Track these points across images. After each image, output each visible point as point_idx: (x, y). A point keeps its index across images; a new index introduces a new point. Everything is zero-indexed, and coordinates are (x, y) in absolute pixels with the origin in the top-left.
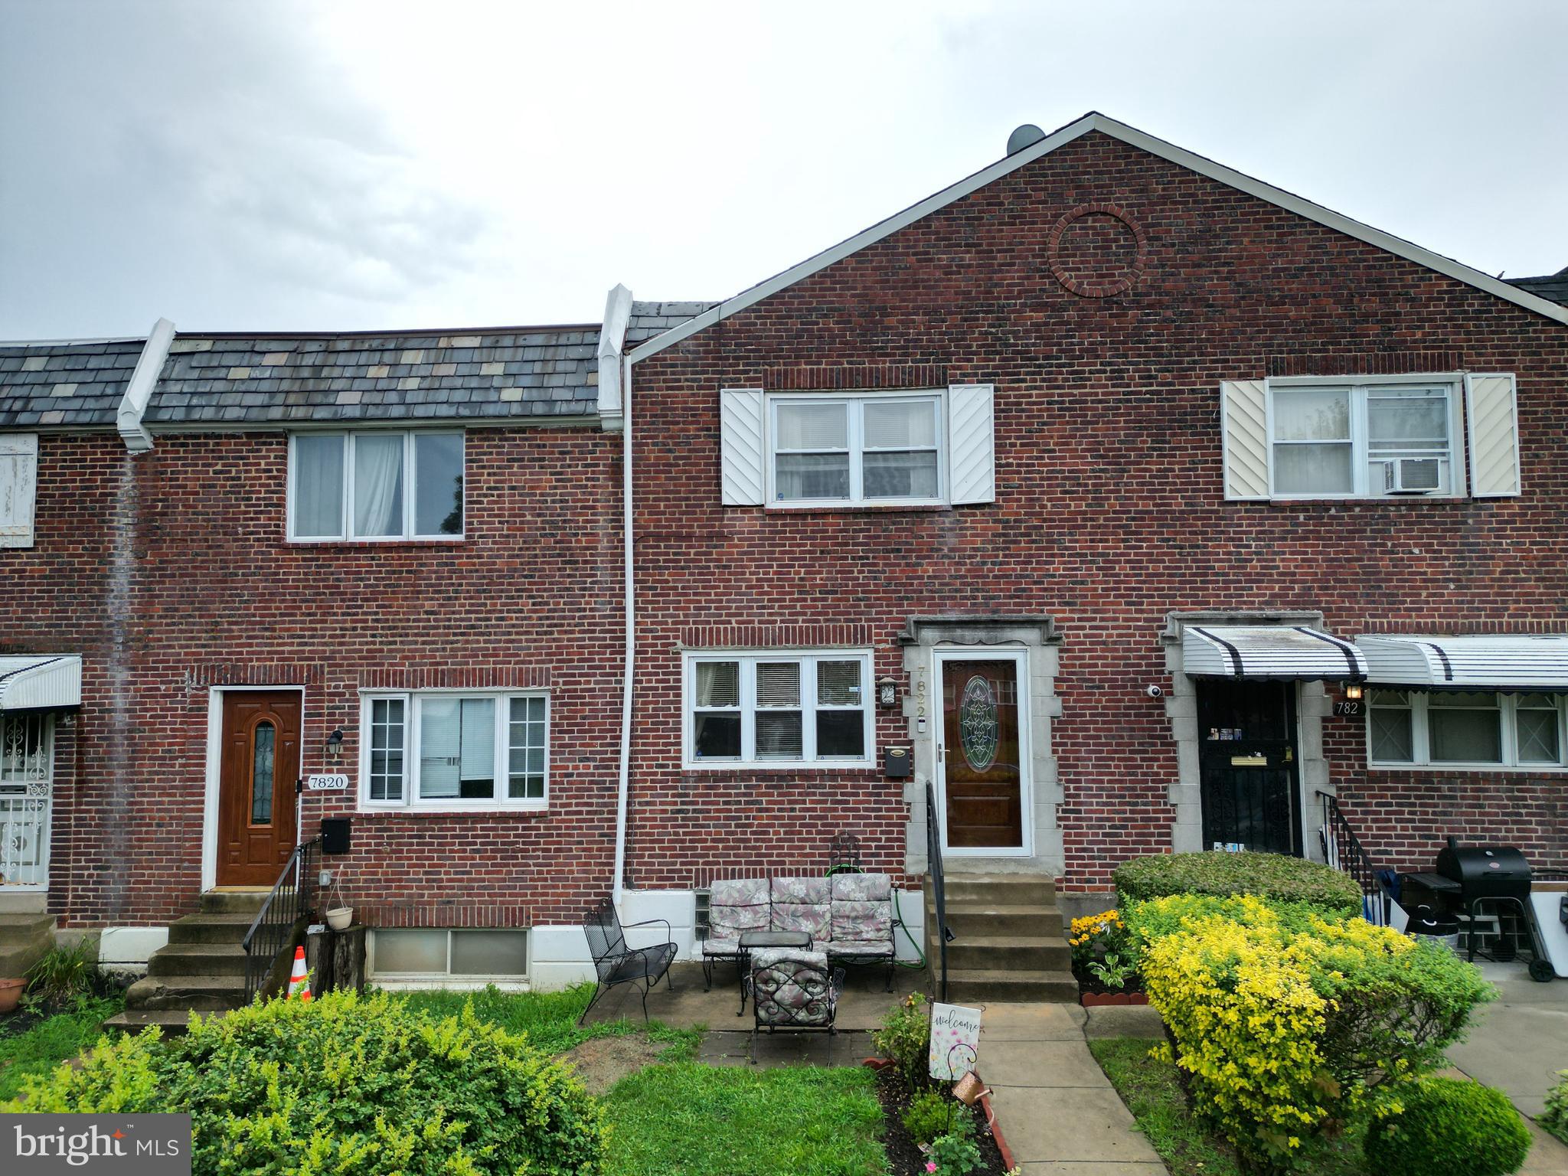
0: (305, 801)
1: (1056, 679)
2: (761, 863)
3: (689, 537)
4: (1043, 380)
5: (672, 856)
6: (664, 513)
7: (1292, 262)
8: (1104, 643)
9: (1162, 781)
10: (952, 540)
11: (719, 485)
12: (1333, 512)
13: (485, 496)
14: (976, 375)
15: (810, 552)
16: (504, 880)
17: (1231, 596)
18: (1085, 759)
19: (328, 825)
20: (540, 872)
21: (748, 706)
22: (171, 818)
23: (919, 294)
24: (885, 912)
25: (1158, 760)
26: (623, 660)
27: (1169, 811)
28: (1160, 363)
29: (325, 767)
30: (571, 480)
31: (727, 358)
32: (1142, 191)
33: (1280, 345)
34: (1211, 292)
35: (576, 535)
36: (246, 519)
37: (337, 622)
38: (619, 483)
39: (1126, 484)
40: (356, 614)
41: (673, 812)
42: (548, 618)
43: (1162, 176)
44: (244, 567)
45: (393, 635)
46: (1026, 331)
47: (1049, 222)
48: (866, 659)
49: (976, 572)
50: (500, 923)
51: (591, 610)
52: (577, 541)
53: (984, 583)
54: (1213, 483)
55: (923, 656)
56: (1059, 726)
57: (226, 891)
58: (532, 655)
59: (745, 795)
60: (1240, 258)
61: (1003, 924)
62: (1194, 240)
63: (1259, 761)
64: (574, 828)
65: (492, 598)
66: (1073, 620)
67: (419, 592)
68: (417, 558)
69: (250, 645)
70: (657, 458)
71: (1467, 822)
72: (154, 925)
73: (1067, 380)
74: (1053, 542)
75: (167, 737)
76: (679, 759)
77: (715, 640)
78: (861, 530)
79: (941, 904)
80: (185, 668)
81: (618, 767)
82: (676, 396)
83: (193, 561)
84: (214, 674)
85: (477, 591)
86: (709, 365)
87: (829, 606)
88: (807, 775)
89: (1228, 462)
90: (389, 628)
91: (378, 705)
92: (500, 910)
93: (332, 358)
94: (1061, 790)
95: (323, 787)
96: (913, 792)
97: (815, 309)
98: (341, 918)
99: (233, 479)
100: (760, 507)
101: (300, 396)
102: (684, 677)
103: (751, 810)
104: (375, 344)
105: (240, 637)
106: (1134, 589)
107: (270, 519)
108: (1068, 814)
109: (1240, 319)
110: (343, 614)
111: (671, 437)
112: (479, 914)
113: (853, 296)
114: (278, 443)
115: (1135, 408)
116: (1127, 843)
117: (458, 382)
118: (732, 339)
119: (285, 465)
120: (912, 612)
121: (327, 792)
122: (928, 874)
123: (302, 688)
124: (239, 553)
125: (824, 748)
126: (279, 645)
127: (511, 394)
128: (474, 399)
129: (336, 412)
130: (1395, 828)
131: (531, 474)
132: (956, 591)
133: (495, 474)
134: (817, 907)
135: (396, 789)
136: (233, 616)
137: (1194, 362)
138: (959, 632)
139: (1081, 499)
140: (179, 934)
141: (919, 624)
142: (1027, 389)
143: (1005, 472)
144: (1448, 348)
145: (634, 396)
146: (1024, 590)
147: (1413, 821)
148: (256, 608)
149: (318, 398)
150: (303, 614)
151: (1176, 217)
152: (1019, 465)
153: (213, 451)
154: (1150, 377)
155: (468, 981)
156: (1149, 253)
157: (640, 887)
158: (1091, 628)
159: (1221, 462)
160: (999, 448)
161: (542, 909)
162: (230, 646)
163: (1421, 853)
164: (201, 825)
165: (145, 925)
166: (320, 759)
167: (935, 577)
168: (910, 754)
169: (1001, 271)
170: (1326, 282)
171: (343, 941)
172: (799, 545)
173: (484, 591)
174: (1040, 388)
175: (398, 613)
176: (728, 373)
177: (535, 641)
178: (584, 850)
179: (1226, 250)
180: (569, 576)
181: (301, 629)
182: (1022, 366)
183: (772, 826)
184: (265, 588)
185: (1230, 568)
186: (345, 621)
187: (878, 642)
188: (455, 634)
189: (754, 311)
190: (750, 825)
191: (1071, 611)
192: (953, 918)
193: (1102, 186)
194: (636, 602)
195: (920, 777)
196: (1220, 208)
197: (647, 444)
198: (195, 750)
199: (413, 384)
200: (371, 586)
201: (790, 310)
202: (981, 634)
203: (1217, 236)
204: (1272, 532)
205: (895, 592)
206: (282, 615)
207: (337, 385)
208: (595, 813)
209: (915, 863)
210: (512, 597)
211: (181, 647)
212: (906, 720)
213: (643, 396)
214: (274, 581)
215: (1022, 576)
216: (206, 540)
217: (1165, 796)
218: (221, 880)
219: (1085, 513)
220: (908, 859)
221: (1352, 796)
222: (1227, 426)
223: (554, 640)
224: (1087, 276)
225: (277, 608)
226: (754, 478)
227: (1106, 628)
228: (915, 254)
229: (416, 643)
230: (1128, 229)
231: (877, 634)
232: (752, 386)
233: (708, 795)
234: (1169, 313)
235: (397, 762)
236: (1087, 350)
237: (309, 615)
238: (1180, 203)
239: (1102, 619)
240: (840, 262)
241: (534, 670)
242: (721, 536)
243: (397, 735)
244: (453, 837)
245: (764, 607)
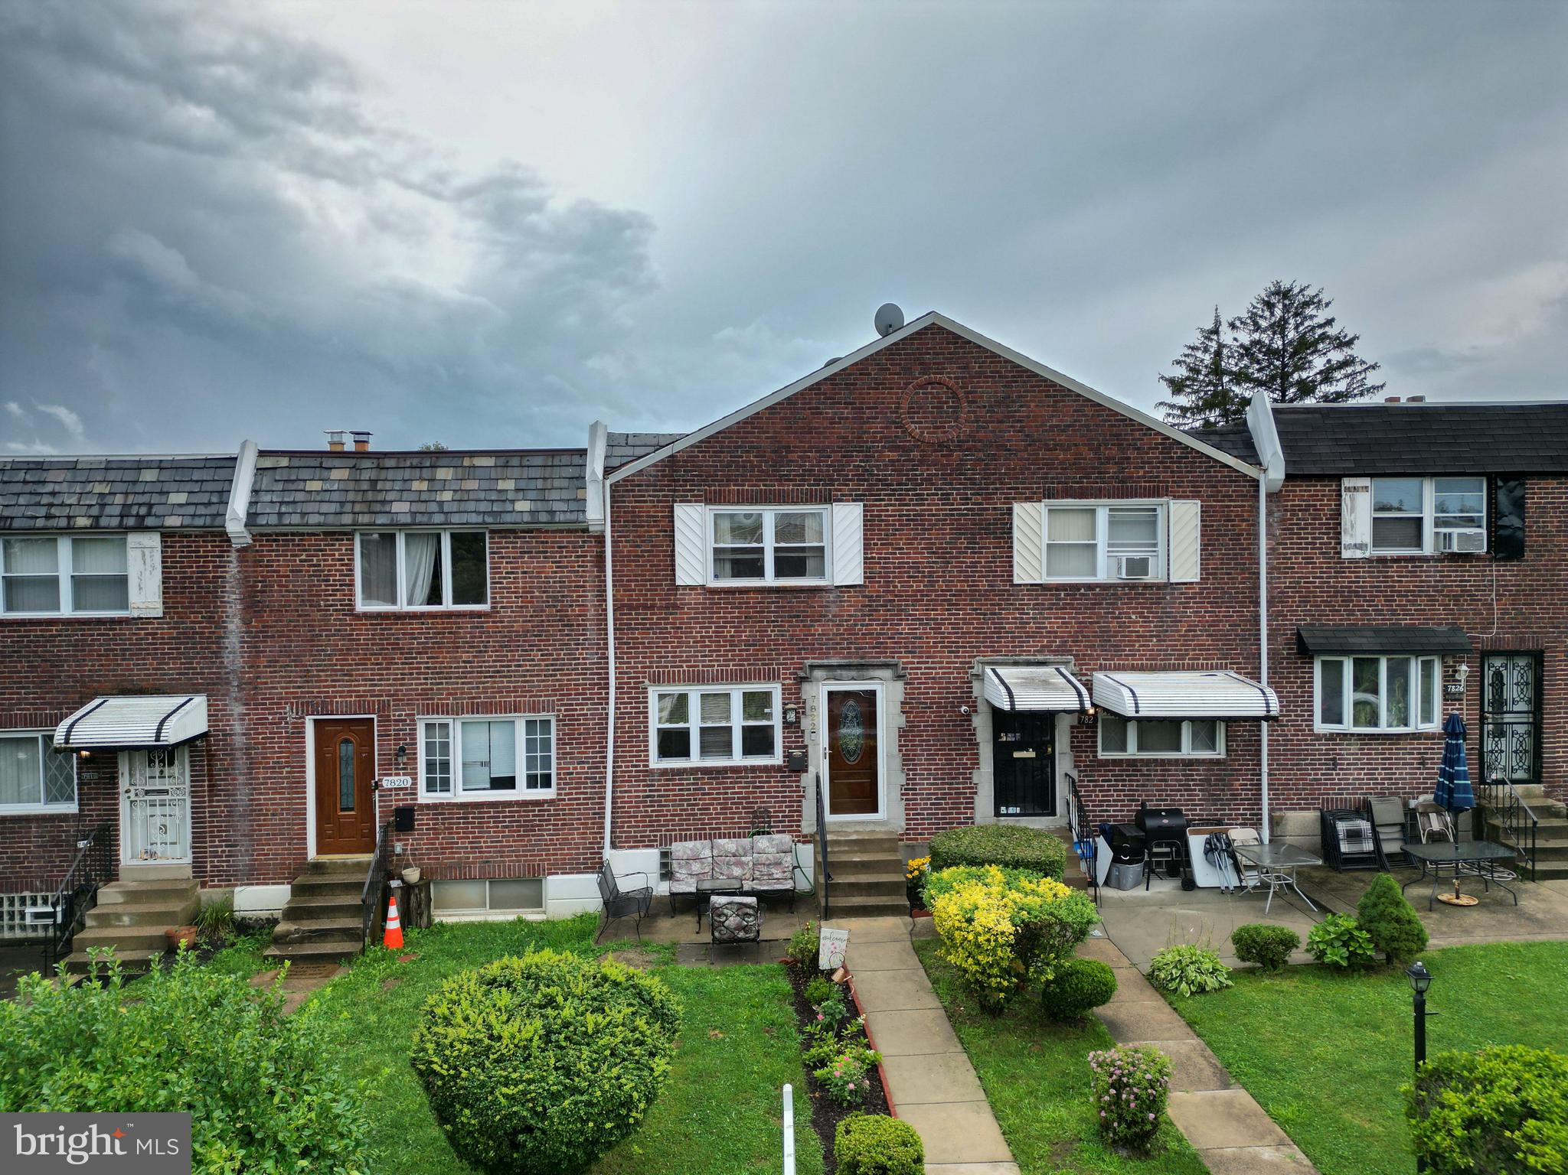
0: (380, 796)
1: (902, 703)
2: (705, 829)
3: (653, 607)
4: (896, 500)
5: (643, 826)
6: (634, 590)
7: (1061, 421)
8: (933, 678)
9: (969, 769)
10: (834, 609)
11: (674, 570)
12: (1082, 591)
13: (505, 578)
14: (851, 495)
15: (737, 617)
16: (526, 846)
17: (1015, 647)
18: (920, 755)
19: (399, 812)
20: (551, 840)
21: (694, 724)
22: (282, 809)
23: (813, 438)
24: (788, 860)
25: (966, 755)
26: (607, 693)
27: (972, 788)
28: (973, 489)
29: (394, 772)
30: (567, 567)
31: (679, 481)
32: (965, 368)
33: (1052, 478)
34: (1009, 441)
35: (571, 606)
36: (326, 595)
37: (398, 669)
38: (602, 568)
39: (950, 572)
40: (412, 663)
41: (643, 797)
42: (552, 665)
43: (979, 357)
44: (327, 630)
45: (440, 678)
46: (885, 465)
47: (901, 388)
48: (776, 690)
49: (850, 631)
50: (524, 875)
51: (584, 659)
52: (572, 611)
53: (856, 639)
54: (1007, 571)
55: (815, 688)
56: (903, 733)
57: (325, 858)
58: (542, 691)
59: (693, 784)
60: (1028, 417)
61: (864, 867)
62: (998, 403)
63: (1031, 754)
64: (575, 809)
65: (512, 651)
66: (913, 663)
67: (458, 647)
68: (455, 623)
69: (335, 686)
70: (628, 551)
71: (1157, 790)
72: (273, 884)
73: (912, 500)
74: (902, 610)
75: (276, 753)
76: (647, 761)
77: (672, 679)
78: (773, 602)
79: (825, 854)
80: (286, 703)
81: (605, 767)
82: (642, 507)
83: (288, 626)
84: (309, 707)
85: (501, 646)
86: (666, 486)
87: (750, 655)
88: (735, 770)
89: (1016, 559)
90: (437, 673)
91: (429, 727)
92: (524, 866)
93: (383, 474)
94: (904, 775)
95: (393, 786)
96: (807, 780)
97: (740, 447)
98: (413, 875)
99: (315, 566)
100: (703, 587)
101: (363, 505)
102: (650, 705)
103: (698, 794)
104: (415, 462)
105: (327, 681)
106: (953, 642)
107: (344, 595)
108: (908, 792)
109: (1028, 460)
110: (402, 664)
111: (639, 536)
112: (509, 869)
113: (767, 438)
114: (348, 540)
115: (956, 520)
116: (945, 809)
117: (482, 495)
118: (682, 466)
119: (353, 555)
120: (808, 658)
121: (396, 789)
122: (816, 833)
123: (374, 716)
124: (323, 620)
125: (747, 751)
126: (355, 686)
127: (523, 506)
128: (495, 509)
129: (392, 519)
130: (1112, 796)
131: (538, 562)
132: (837, 644)
133: (511, 563)
134: (743, 859)
135: (445, 785)
136: (320, 665)
137: (997, 489)
138: (839, 672)
139: (920, 582)
140: (298, 891)
141: (812, 667)
142: (886, 505)
143: (871, 563)
144: (1160, 482)
145: (612, 507)
146: (882, 643)
147: (1124, 791)
148: (337, 660)
149: (377, 507)
150: (372, 664)
151: (987, 387)
152: (879, 558)
153: (298, 545)
154: (967, 499)
155: (504, 914)
156: (969, 412)
157: (621, 847)
158: (926, 668)
159: (1012, 557)
160: (867, 547)
161: (553, 864)
162: (319, 687)
163: (1128, 811)
164: (305, 814)
165: (268, 884)
166: (388, 768)
167: (823, 635)
168: (805, 755)
169: (868, 423)
170: (1083, 436)
171: (417, 891)
172: (730, 613)
173: (506, 646)
174: (895, 505)
175: (443, 663)
176: (679, 491)
177: (544, 681)
178: (582, 824)
179: (1019, 411)
180: (567, 635)
181: (372, 675)
182: (882, 490)
183: (712, 804)
184: (343, 645)
185: (1016, 628)
186: (404, 669)
187: (784, 679)
188: (485, 677)
189: (697, 447)
190: (697, 805)
191: (913, 657)
192: (833, 864)
193: (938, 364)
194: (616, 653)
195: (811, 769)
196: (1016, 382)
197: (621, 542)
198: (298, 762)
199: (447, 496)
200: (422, 643)
201: (722, 447)
202: (853, 673)
203: (1013, 402)
204: (1043, 604)
205: (795, 644)
206: (356, 664)
207: (390, 496)
208: (589, 799)
209: (808, 826)
210: (526, 651)
211: (282, 688)
212: (803, 732)
213: (618, 507)
214: (349, 640)
215: (881, 634)
216: (297, 611)
217: (970, 778)
218: (319, 851)
219: (923, 591)
220: (803, 824)
221: (1087, 776)
222: (1016, 533)
223: (557, 680)
224: (927, 428)
225: (353, 660)
226: (699, 567)
227: (935, 668)
228: (809, 409)
229: (457, 683)
230: (955, 395)
231: (784, 674)
232: (696, 501)
233: (668, 785)
234: (981, 455)
235: (445, 766)
236: (925, 480)
237: (377, 664)
238: (990, 377)
239: (933, 663)
240: (758, 413)
241: (543, 701)
242: (675, 607)
243: (445, 746)
244: (488, 817)
245: (706, 656)
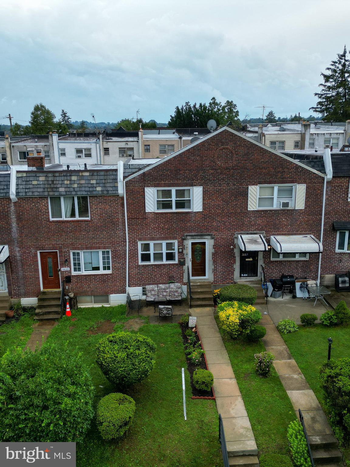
0: (61, 273)
1: (213, 245)
2: (155, 281)
3: (139, 218)
4: (213, 185)
5: (137, 281)
6: (133, 214)
7: (264, 160)
8: (223, 238)
9: (233, 264)
10: (193, 219)
11: (145, 207)
12: (269, 212)
13: (94, 210)
14: (199, 184)
15: (164, 221)
16: (104, 286)
17: (248, 229)
18: (218, 260)
19: (67, 278)
20: (111, 285)
21: (152, 252)
22: (32, 277)
23: (187, 166)
24: (179, 290)
25: (232, 260)
26: (126, 244)
27: (233, 269)
28: (236, 182)
29: (64, 266)
30: (113, 207)
31: (146, 180)
32: (235, 143)
33: (261, 178)
34: (248, 166)
35: (114, 218)
36: (41, 216)
37: (64, 237)
38: (123, 207)
39: (229, 207)
40: (68, 235)
41: (137, 273)
42: (109, 236)
43: (239, 140)
44: (42, 226)
45: (76, 240)
46: (209, 175)
47: (215, 150)
48: (176, 242)
49: (198, 225)
50: (103, 294)
51: (118, 234)
52: (115, 220)
53: (200, 227)
54: (246, 206)
55: (187, 242)
56: (213, 254)
57: (46, 290)
58: (107, 243)
59: (152, 269)
60: (254, 159)
61: (202, 293)
62: (245, 155)
63: (251, 259)
64: (117, 276)
65: (97, 232)
66: (217, 234)
67: (81, 231)
68: (80, 224)
69: (45, 242)
70: (131, 202)
71: (288, 269)
72: (31, 297)
73: (217, 185)
74: (214, 218)
75: (29, 261)
76: (138, 263)
77: (145, 240)
78: (175, 217)
79: (190, 289)
80: (31, 247)
81: (126, 265)
82: (135, 188)
83: (30, 225)
84: (38, 248)
85: (94, 230)
86: (142, 182)
87: (168, 232)
88: (164, 265)
90: (76, 238)
91: (74, 254)
92: (103, 292)
93: (55, 178)
94: (213, 266)
95: (64, 270)
96: (185, 268)
97: (165, 169)
98: (72, 295)
99: (37, 207)
100: (154, 213)
101: (50, 189)
102: (139, 247)
103: (153, 272)
104: (65, 174)
105: (43, 241)
106: (229, 228)
107: (46, 216)
108: (215, 271)
109: (253, 172)
110: (65, 236)
111: (134, 197)
112: (99, 293)
113: (173, 166)
114: (46, 199)
115: (231, 191)
116: (225, 275)
117: (86, 185)
118: (147, 176)
119: (48, 204)
120: (185, 233)
121: (65, 271)
122: (188, 282)
123: (58, 251)
124: (40, 223)
125: (167, 259)
126: (51, 242)
127: (99, 189)
128: (90, 190)
129: (60, 194)
130: (274, 271)
131: (104, 205)
132: (194, 229)
133: (96, 206)
134: (167, 290)
135: (79, 270)
136: (41, 236)
137: (244, 181)
138: (195, 237)
139: (220, 210)
140: (40, 300)
141: (187, 236)
142: (209, 187)
143: (205, 205)
144: (294, 178)
145: (126, 189)
146: (208, 228)
147: (278, 269)
148: (45, 235)
149: (55, 190)
150: (56, 236)
151: (242, 149)
152: (207, 203)
153: (32, 201)
154: (234, 185)
155: (97, 305)
156: (236, 157)
157: (131, 287)
158: (221, 235)
159: (248, 202)
160: (204, 200)
161: (112, 291)
162: (41, 243)
163: (279, 275)
164: (39, 278)
165: (30, 297)
166: (62, 265)
167: (190, 226)
168: (185, 261)
169: (204, 161)
170: (271, 164)
171: (73, 300)
172: (162, 220)
173: (95, 230)
174: (212, 187)
175: (77, 235)
176: (146, 183)
177: (107, 240)
178: (120, 280)
179: (252, 157)
180: (113, 227)
181: (56, 239)
182: (209, 182)
183: (157, 274)
184: (47, 230)
185: (248, 223)
186: (65, 237)
187: (178, 239)
188: (90, 239)
189: (152, 170)
190: (153, 275)
191: (217, 232)
192: (192, 292)
193: (227, 142)
194: (128, 232)
195: (186, 265)
196: (251, 148)
197: (129, 199)
198: (36, 265)
199: (76, 186)
200: (71, 229)
201: (160, 170)
202: (199, 237)
203: (250, 154)
204: (257, 216)
205: (182, 229)
206: (51, 236)
207: (58, 186)
208: (121, 273)
209: (185, 280)
210: (101, 231)
211: (30, 243)
212: (184, 254)
213: (128, 189)
214: (49, 229)
215: (207, 226)
216: (33, 220)
217: (233, 267)
218: (44, 288)
219: (220, 213)
220: (184, 280)
221: (267, 265)
222: (249, 195)
223: (111, 240)
224: (223, 163)
225: (50, 235)
226: (152, 206)
227: (224, 235)
228: (186, 157)
229: (81, 241)
230: (232, 152)
231: (178, 238)
232: (151, 187)
233: (144, 269)
234: (239, 171)
235: (79, 264)
236: (222, 179)
237: (57, 236)
238: (243, 146)
239: (223, 234)
240: (170, 159)
241: (107, 246)
242: (146, 218)
243: (79, 259)
244: (92, 279)
245: (155, 233)
